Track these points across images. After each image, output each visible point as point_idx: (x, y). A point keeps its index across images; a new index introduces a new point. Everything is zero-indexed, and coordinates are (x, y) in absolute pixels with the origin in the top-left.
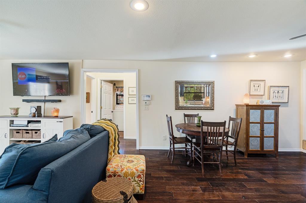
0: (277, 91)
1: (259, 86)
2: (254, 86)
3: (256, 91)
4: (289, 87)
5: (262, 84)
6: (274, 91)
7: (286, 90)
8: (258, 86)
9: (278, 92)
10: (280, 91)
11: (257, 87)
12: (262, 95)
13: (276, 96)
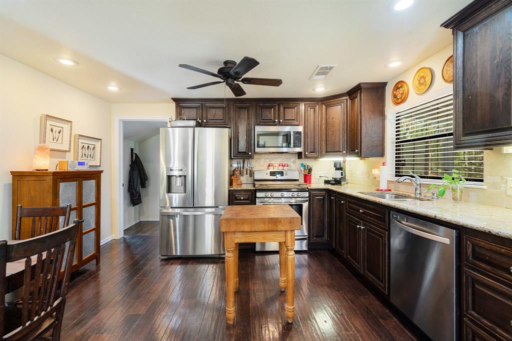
0: (86, 146)
1: (61, 133)
2: (52, 130)
3: (55, 140)
4: (102, 141)
5: (66, 127)
6: (83, 144)
7: (98, 144)
8: (59, 132)
9: (88, 147)
10: (92, 147)
11: (57, 132)
12: (66, 151)
13: (85, 154)
